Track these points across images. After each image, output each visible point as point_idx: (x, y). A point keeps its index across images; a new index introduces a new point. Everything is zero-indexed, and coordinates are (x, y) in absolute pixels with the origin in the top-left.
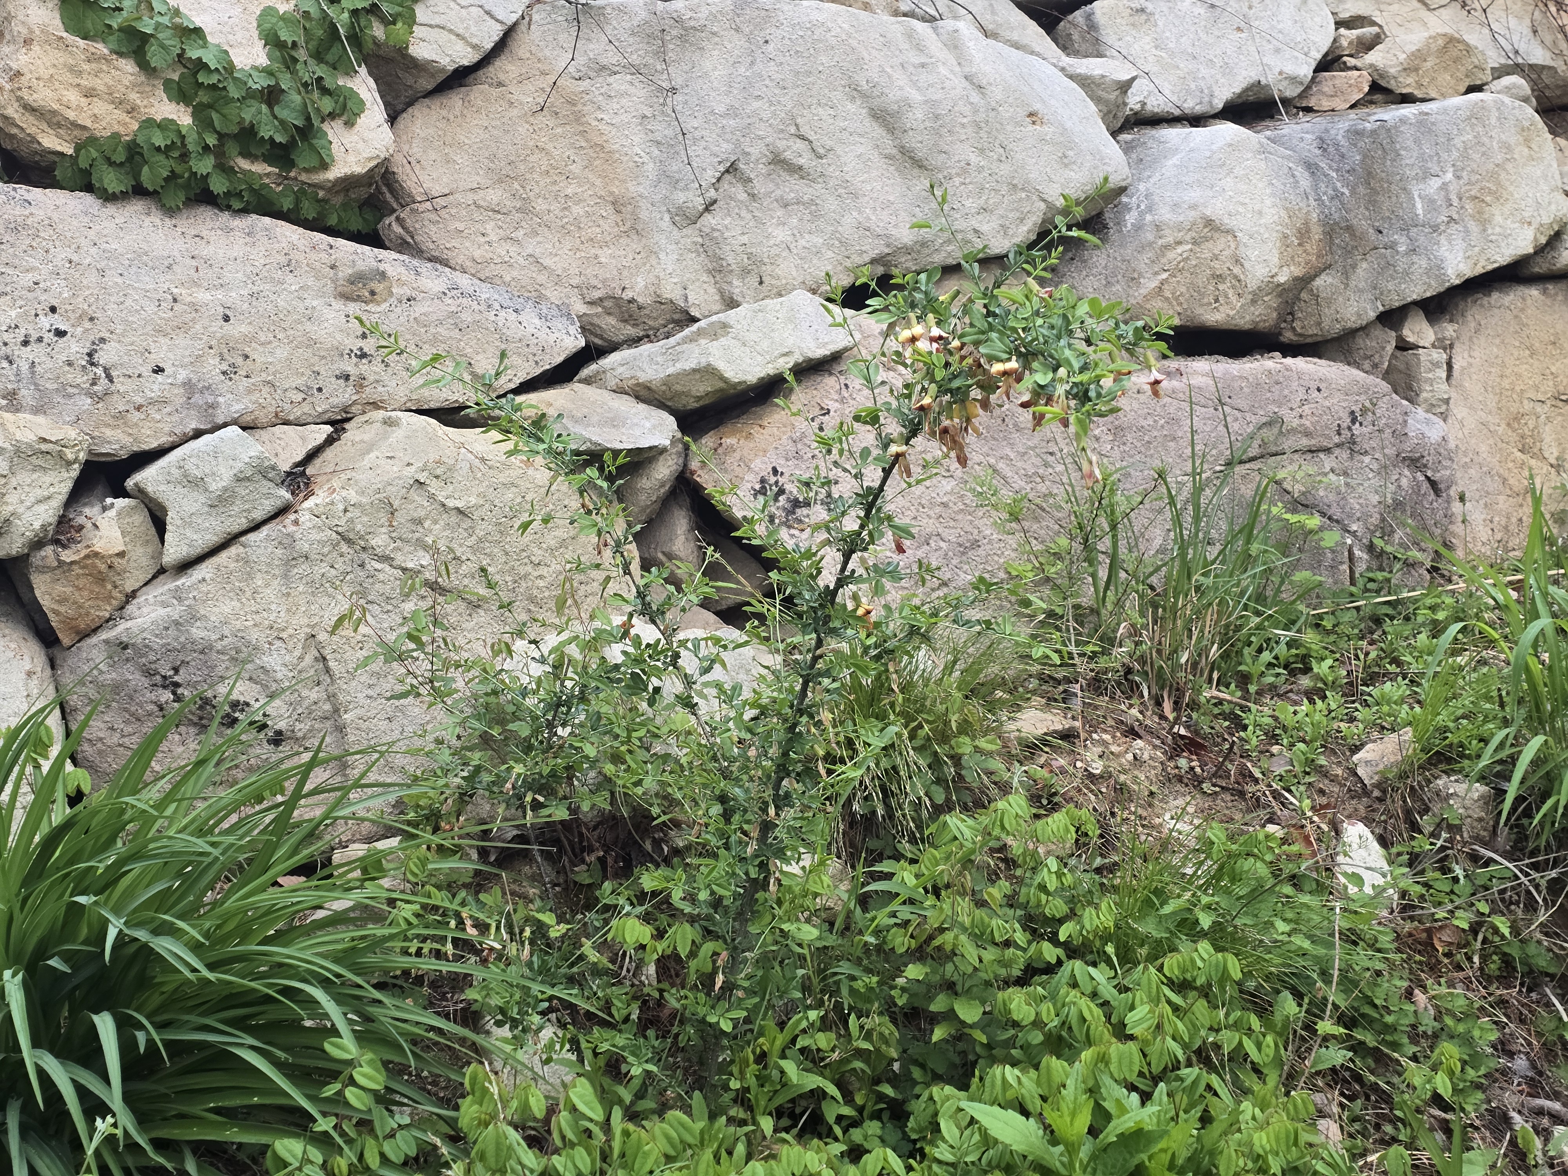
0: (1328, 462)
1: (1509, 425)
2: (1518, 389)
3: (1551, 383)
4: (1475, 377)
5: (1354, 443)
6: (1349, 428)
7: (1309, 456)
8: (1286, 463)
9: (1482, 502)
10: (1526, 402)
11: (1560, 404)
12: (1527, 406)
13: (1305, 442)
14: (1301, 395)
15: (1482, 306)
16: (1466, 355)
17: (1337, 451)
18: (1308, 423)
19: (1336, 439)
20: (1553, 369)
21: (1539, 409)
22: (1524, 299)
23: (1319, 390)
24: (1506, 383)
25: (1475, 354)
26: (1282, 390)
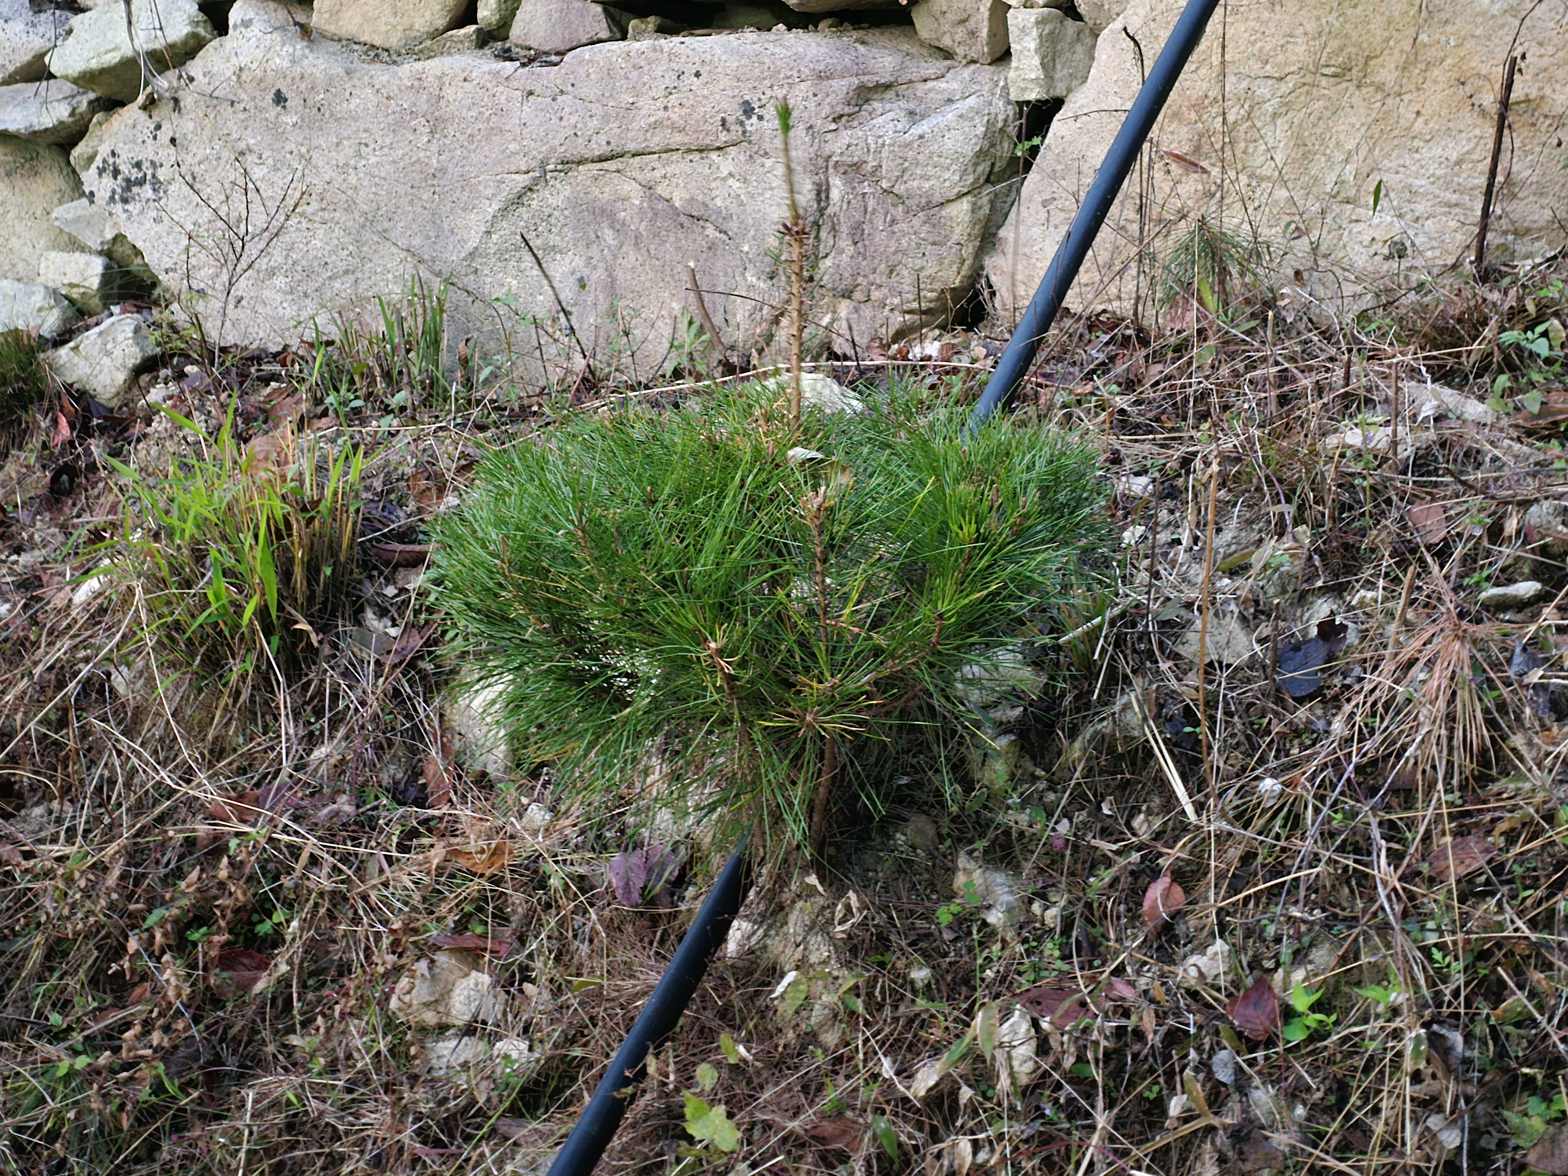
0: (725, 164)
5: (750, 142)
6: (742, 123)
7: (696, 156)
8: (656, 165)
13: (677, 139)
14: (670, 80)
17: (733, 151)
18: (675, 117)
19: (723, 137)
23: (698, 75)
26: (640, 76)
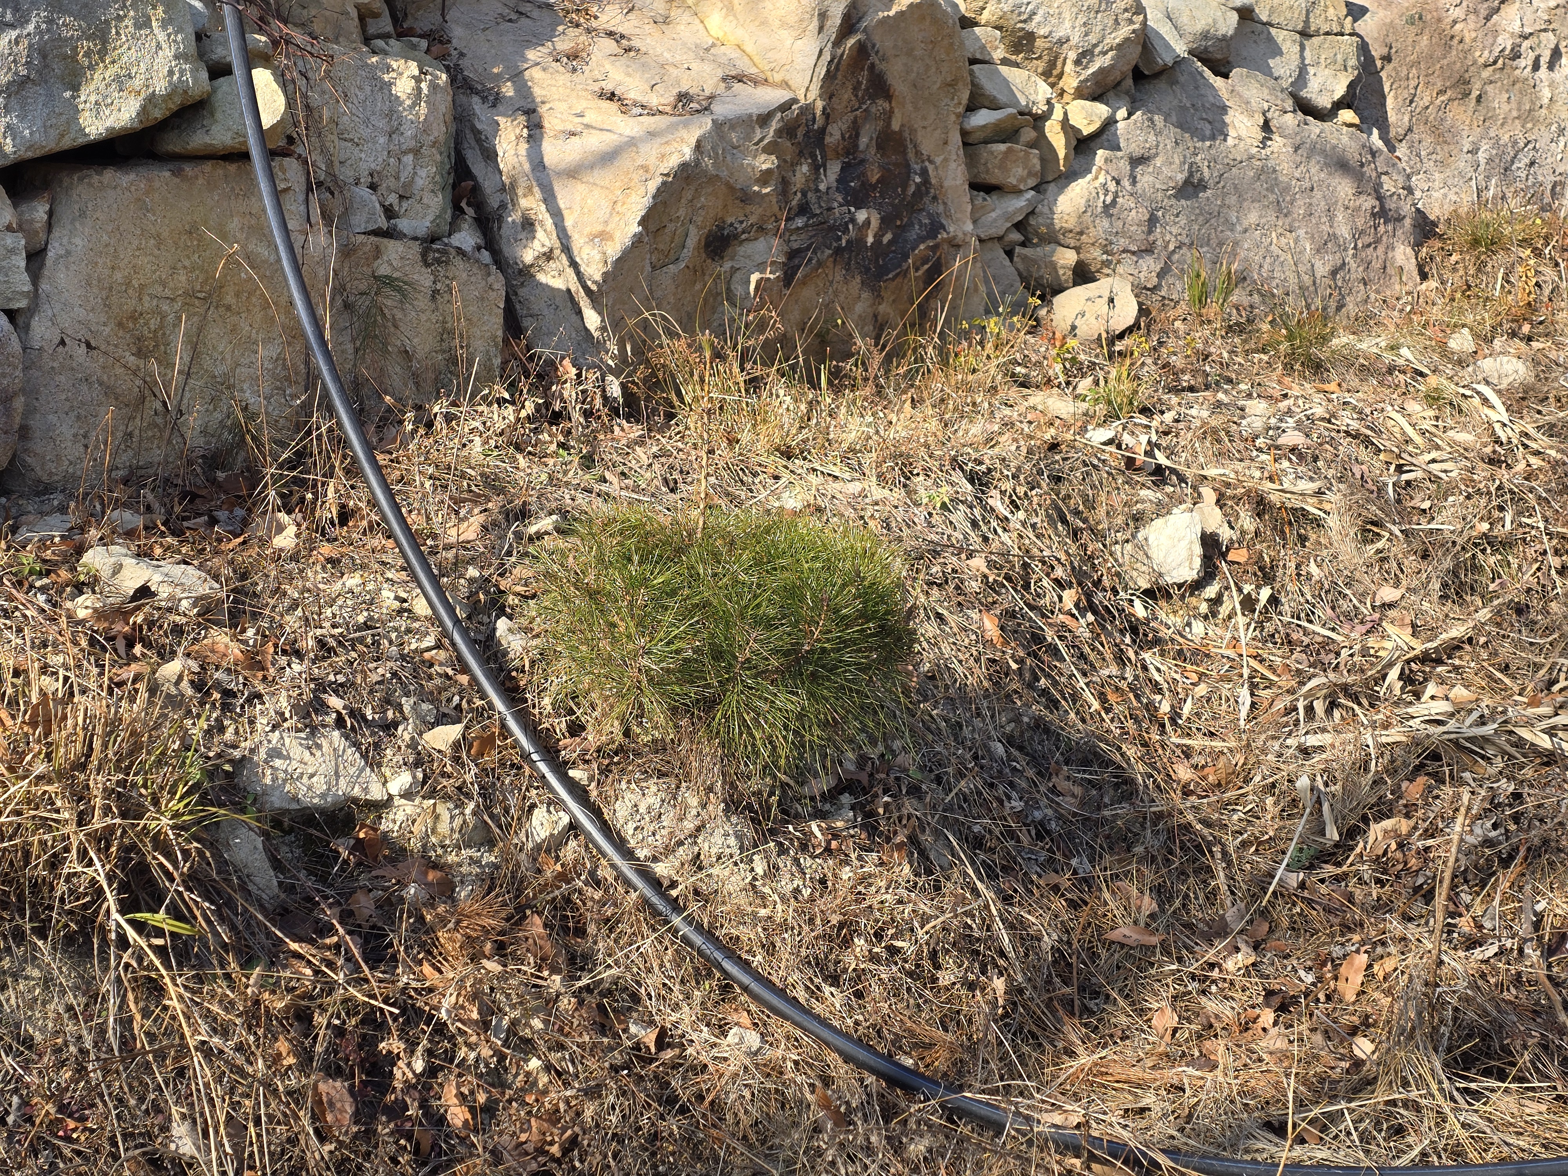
1: (120, 325)
2: (135, 283)
3: (183, 278)
4: (73, 267)
9: (72, 415)
10: (146, 298)
11: (196, 302)
12: (148, 303)
15: (90, 185)
16: (65, 241)
20: (187, 263)
21: (165, 307)
22: (148, 180)
24: (118, 276)
25: (78, 241)
